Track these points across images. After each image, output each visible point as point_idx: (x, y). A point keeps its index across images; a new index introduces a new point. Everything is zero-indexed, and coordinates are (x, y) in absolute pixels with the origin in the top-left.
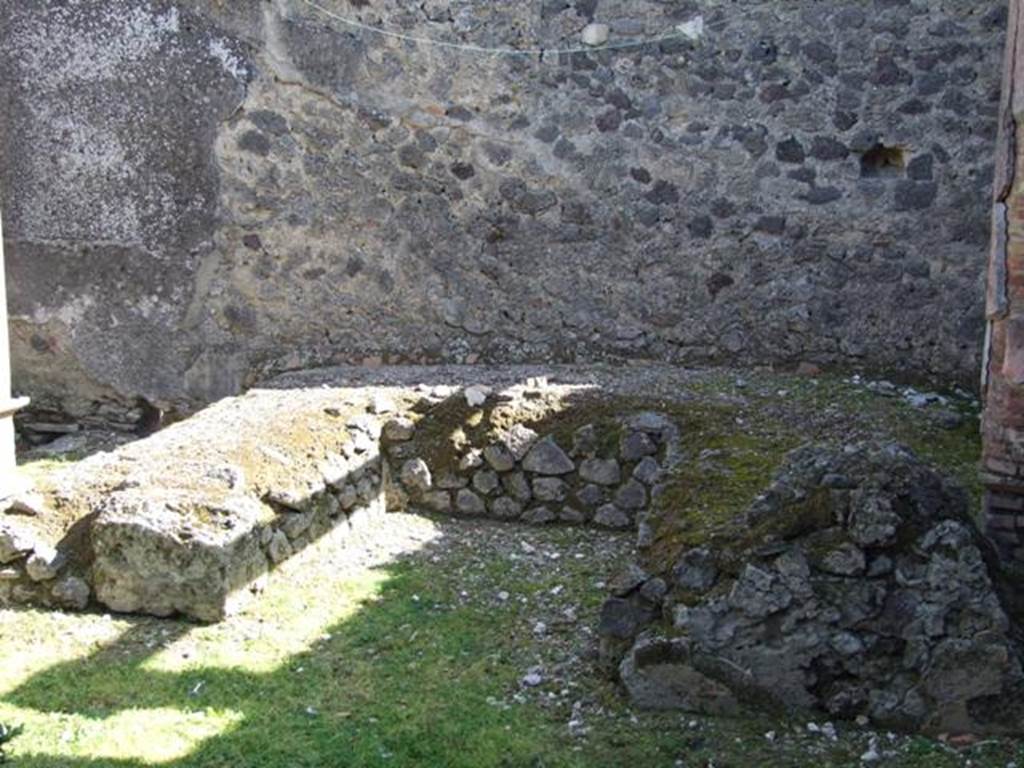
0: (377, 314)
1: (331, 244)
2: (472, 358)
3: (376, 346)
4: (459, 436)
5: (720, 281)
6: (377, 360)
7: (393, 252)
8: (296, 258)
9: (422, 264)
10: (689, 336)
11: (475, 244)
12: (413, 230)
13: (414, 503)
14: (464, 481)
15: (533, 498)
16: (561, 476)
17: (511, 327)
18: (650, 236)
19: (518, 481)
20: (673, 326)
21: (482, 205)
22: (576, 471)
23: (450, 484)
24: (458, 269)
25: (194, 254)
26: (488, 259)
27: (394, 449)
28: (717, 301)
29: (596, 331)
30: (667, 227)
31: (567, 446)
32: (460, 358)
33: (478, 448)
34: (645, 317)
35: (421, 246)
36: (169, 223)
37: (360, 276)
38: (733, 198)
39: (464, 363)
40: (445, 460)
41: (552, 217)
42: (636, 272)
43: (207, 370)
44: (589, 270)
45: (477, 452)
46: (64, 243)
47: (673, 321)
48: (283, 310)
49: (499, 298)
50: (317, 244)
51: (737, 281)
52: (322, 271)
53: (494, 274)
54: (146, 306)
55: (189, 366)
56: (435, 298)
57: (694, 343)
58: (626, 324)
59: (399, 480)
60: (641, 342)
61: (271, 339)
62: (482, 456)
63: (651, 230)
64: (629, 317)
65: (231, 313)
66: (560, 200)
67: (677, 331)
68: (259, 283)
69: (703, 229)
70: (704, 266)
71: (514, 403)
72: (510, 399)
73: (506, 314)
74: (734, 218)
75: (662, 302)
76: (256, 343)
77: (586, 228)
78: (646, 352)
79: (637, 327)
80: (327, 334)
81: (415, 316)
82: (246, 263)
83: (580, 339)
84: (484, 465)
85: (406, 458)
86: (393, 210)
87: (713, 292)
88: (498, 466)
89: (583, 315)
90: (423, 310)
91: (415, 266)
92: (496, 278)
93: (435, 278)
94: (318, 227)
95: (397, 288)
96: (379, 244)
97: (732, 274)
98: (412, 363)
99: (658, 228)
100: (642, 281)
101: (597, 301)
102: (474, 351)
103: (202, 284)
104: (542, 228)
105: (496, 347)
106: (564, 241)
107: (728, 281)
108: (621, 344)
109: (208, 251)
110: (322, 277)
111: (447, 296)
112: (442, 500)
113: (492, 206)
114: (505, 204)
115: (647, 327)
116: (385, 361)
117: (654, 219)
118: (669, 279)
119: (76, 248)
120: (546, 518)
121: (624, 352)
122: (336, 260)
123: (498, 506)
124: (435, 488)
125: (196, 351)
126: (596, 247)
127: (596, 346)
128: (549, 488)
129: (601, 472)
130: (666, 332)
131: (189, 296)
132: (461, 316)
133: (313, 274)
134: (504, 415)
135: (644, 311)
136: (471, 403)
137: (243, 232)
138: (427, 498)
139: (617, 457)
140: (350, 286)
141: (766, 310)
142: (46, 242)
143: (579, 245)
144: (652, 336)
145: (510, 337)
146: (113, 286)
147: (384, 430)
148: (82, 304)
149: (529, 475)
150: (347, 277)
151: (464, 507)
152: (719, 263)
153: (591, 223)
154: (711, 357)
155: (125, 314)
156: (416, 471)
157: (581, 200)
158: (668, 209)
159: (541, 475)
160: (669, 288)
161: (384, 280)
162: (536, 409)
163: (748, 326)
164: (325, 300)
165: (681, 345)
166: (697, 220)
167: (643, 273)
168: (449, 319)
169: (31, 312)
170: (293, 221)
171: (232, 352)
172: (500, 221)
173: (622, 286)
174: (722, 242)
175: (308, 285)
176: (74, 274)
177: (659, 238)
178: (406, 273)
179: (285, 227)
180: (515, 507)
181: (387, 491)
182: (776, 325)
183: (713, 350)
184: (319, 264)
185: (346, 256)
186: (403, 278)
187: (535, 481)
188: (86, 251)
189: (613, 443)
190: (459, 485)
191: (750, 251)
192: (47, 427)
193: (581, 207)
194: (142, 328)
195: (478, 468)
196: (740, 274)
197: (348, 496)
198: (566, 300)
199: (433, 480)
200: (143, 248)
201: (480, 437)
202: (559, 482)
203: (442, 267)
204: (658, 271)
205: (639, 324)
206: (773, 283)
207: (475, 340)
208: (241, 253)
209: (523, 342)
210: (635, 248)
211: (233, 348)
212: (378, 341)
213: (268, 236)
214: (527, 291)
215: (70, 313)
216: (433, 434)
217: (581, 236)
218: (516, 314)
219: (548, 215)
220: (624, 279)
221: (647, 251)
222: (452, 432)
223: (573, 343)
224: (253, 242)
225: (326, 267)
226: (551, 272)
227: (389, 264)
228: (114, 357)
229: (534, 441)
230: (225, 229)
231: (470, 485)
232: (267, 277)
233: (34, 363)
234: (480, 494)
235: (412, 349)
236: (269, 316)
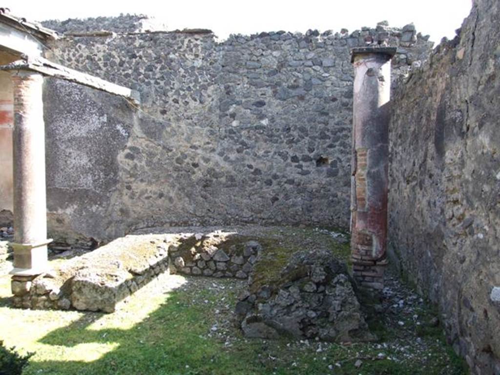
0: (168, 210)
1: (154, 188)
2: (198, 224)
3: (168, 220)
4: (193, 250)
5: (275, 199)
6: (168, 225)
7: (173, 191)
8: (142, 193)
9: (183, 195)
10: (266, 216)
11: (199, 188)
12: (179, 184)
13: (179, 271)
14: (195, 264)
15: (216, 269)
16: (226, 262)
17: (210, 214)
18: (253, 185)
19: (212, 264)
21: (201, 176)
22: (230, 260)
23: (190, 265)
24: (194, 196)
25: (110, 192)
26: (203, 193)
27: (172, 254)
28: (275, 205)
29: (237, 215)
30: (259, 183)
31: (227, 252)
32: (194, 224)
33: (199, 253)
34: (252, 211)
35: (182, 189)
36: (102, 181)
37: (163, 198)
38: (278, 174)
39: (196, 226)
40: (189, 257)
41: (223, 180)
42: (249, 197)
43: (114, 229)
44: (235, 196)
45: (199, 255)
46: (68, 188)
47: (260, 212)
48: (139, 209)
49: (207, 206)
50: (149, 188)
51: (280, 199)
52: (151, 197)
53: (205, 198)
54: (94, 208)
55: (108, 227)
56: (186, 205)
57: (268, 219)
58: (246, 213)
59: (174, 264)
60: (251, 219)
61: (135, 219)
62: (200, 256)
63: (254, 183)
64: (247, 211)
65: (122, 210)
66: (226, 175)
67: (262, 215)
68: (131, 200)
69: (269, 183)
70: (270, 194)
71: (211, 239)
72: (209, 237)
73: (209, 210)
74: (278, 180)
75: (257, 206)
76: (129, 220)
77: (234, 183)
78: (252, 222)
79: (250, 214)
80: (152, 217)
81: (181, 211)
82: (127, 194)
83: (232, 218)
84: (201, 259)
85: (176, 257)
86: (173, 177)
87: (273, 203)
88: (205, 259)
89: (233, 210)
90: (183, 209)
91: (180, 195)
92: (206, 199)
93: (187, 199)
94: (150, 183)
95: (175, 202)
96: (169, 188)
97: (279, 197)
98: (179, 226)
99: (256, 183)
100: (251, 199)
101: (237, 206)
102: (199, 222)
103: (112, 201)
104: (220, 183)
105: (206, 220)
106: (227, 187)
107: (277, 199)
108: (244, 219)
109: (115, 190)
110: (151, 199)
111: (191, 205)
112: (188, 270)
113: (205, 176)
114: (208, 176)
115: (253, 214)
116: (171, 226)
117: (254, 180)
118: (260, 199)
119: (72, 190)
120: (221, 275)
121: (246, 222)
122: (155, 193)
123: (205, 272)
124: (185, 267)
125: (110, 223)
126: (237, 189)
127: (237, 220)
128: (221, 266)
129: (238, 260)
130: (259, 215)
131: (108, 205)
132: (195, 211)
133: (148, 198)
134: (208, 243)
135: (252, 209)
136: (197, 239)
137: (126, 185)
138: (183, 270)
139: (243, 255)
140: (160, 202)
141: (289, 208)
142: (62, 188)
143: (232, 188)
144: (254, 216)
145: (210, 217)
146: (84, 202)
147: (169, 248)
148: (73, 208)
149: (215, 262)
150: (158, 198)
151: (195, 272)
152: (275, 194)
153: (235, 181)
154: (273, 223)
155: (87, 211)
156: (179, 261)
157: (232, 174)
158: (259, 177)
159: (219, 262)
160: (260, 201)
161: (171, 199)
162: (218, 241)
163: (284, 213)
164: (152, 206)
165: (263, 219)
166: (267, 180)
167: (251, 197)
168: (191, 211)
169: (56, 210)
170: (142, 181)
171: (121, 223)
172: (207, 181)
173: (245, 201)
174: (275, 187)
175: (146, 201)
176: (71, 198)
177: (256, 186)
178: (177, 197)
179: (139, 182)
180: (211, 272)
181: (170, 268)
182: (292, 212)
183: (273, 221)
184: (150, 195)
185: (159, 192)
186: (176, 199)
187: (218, 264)
188: (75, 190)
189: (242, 251)
190: (193, 265)
191: (284, 190)
192: (61, 248)
193: (232, 176)
194: (92, 215)
195: (199, 260)
196: (281, 197)
197: (157, 269)
198: (228, 206)
199: (185, 264)
200: (94, 190)
201: (200, 250)
202: (224, 264)
203: (189, 195)
204: (256, 196)
205: (250, 213)
206: (291, 200)
207: (199, 218)
208: (125, 191)
209: (214, 219)
210: (248, 189)
211: (122, 221)
212: (169, 219)
213: (134, 186)
214: (215, 202)
215: (69, 211)
216: (185, 249)
217: (232, 186)
218: (212, 210)
219: (222, 179)
220: (245, 198)
221: (253, 190)
222: (190, 248)
223: (230, 219)
224: (129, 188)
225: (152, 195)
226: (223, 196)
227: (172, 194)
228: (83, 225)
229: (217, 251)
230: (120, 184)
231: (196, 265)
232: (133, 199)
233: (57, 227)
234: (200, 268)
235: (179, 222)
236: (134, 211)
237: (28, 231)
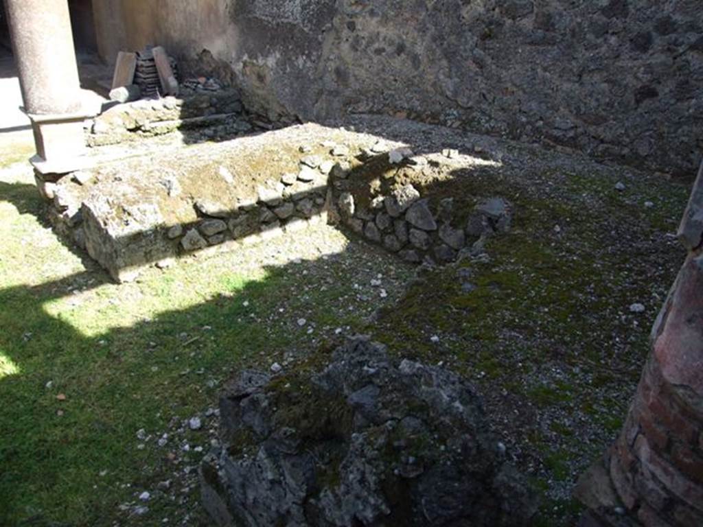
0: (409, 83)
1: (389, 31)
2: (457, 124)
3: (406, 105)
4: (376, 183)
5: (647, 93)
6: (404, 114)
7: (423, 40)
8: (374, 38)
9: (438, 52)
10: (608, 136)
11: (472, 39)
12: (436, 25)
13: (341, 222)
14: (371, 216)
15: (409, 242)
16: (428, 232)
17: (484, 106)
18: (596, 46)
19: (400, 226)
20: (598, 125)
21: (481, 10)
22: (437, 231)
23: (363, 217)
24: (458, 58)
25: (323, 31)
26: (478, 52)
27: (339, 181)
28: (639, 110)
29: (541, 119)
30: (613, 40)
31: (434, 211)
32: (449, 123)
33: (383, 195)
34: (578, 114)
35: (439, 38)
36: (313, 10)
37: (403, 56)
38: (677, 17)
39: (450, 126)
40: (363, 198)
41: (527, 23)
42: (580, 76)
43: (324, 105)
44: (545, 69)
45: (381, 198)
46: (270, 19)
47: (599, 121)
48: (362, 73)
49: (482, 84)
50: (383, 30)
51: (661, 95)
52: (384, 50)
53: (480, 64)
54: (301, 61)
55: (317, 102)
56: (442, 77)
57: (612, 142)
58: (563, 117)
59: (337, 205)
60: (571, 134)
61: (354, 91)
62: (383, 202)
63: (599, 41)
64: (566, 112)
65: (338, 72)
66: (536, 10)
67: (600, 129)
68: (352, 54)
69: (642, 44)
70: (636, 78)
71: (417, 168)
73: (484, 95)
74: (673, 36)
75: (594, 104)
76: (348, 93)
77: (550, 35)
78: (573, 143)
79: (571, 121)
80: (383, 93)
81: (430, 89)
82: (347, 40)
83: (528, 123)
84: (383, 208)
85: (343, 191)
86: (427, 10)
87: (638, 102)
88: (391, 213)
89: (534, 105)
90: (434, 85)
91: (434, 52)
92: (481, 68)
93: (444, 63)
94: (385, 20)
95: (422, 68)
96: (416, 34)
97: (659, 88)
98: (422, 120)
99: (606, 39)
100: (582, 84)
101: (546, 95)
102: (459, 120)
103: (326, 51)
104: (517, 32)
105: (474, 118)
106: (531, 43)
107: (652, 94)
108: (556, 133)
109: (330, 29)
110: (384, 54)
111: (450, 77)
112: (357, 226)
113: (488, 11)
114: (497, 10)
115: (579, 122)
116: (408, 117)
117: (603, 32)
118: (605, 85)
119: (274, 22)
120: (413, 259)
121: (557, 140)
122: (391, 43)
123: (387, 240)
124: (355, 216)
125: (320, 93)
126: (555, 51)
127: (537, 130)
128: (418, 238)
129: (452, 237)
130: (592, 129)
131: (319, 57)
132: (456, 93)
133: (379, 51)
134: (405, 175)
135: (578, 109)
137: (348, 19)
138: (350, 221)
139: (464, 229)
140: (397, 63)
141: (679, 124)
142: (263, 18)
143: (541, 48)
144: (580, 130)
145: (483, 113)
146: (288, 47)
147: (333, 167)
148: (275, 57)
149: (408, 225)
150: (396, 55)
151: (368, 235)
152: (649, 77)
153: (554, 30)
154: (623, 156)
155: (293, 66)
156: (346, 201)
157: (551, 10)
158: (618, 23)
159: (416, 228)
160: (603, 93)
161: (415, 59)
163: (661, 136)
164: (383, 70)
165: (602, 141)
166: (639, 35)
167: (586, 78)
168: (449, 93)
169: (256, 58)
170: (372, 13)
171: (335, 97)
172: (491, 23)
173: (566, 86)
174: (657, 58)
175: (376, 59)
176: (273, 38)
177: (604, 49)
178: (428, 57)
179: (368, 18)
180: (397, 245)
181: (329, 211)
182: (685, 139)
183: (626, 151)
184: (382, 45)
185: (397, 41)
186: (425, 60)
187: (412, 230)
188: (278, 24)
189: (464, 218)
190: (368, 218)
191: (680, 69)
192: (261, 124)
193: (549, 16)
194: (299, 75)
195: (380, 210)
196: (666, 88)
197: (283, 211)
198: (524, 92)
199: (355, 210)
200: (301, 25)
201: (387, 186)
202: (425, 236)
203: (450, 55)
204: (597, 77)
205: (572, 118)
206: (694, 101)
207: (461, 111)
208: (345, 33)
209: (491, 118)
210: (583, 55)
211: (336, 93)
212: (408, 103)
213: (359, 21)
214: (499, 80)
215: (271, 61)
216: (362, 178)
217: (544, 41)
218: (490, 97)
219: (525, 21)
220: (569, 80)
221: (592, 59)
222: (371, 180)
223: (523, 125)
224: (352, 26)
225: (386, 47)
226: (518, 67)
227: (420, 49)
228: (287, 90)
229: (415, 200)
230: (339, 16)
231: (374, 220)
232: (357, 50)
233: (258, 88)
234: (379, 229)
235: (425, 111)
236: (355, 76)
237: (30, 89)
